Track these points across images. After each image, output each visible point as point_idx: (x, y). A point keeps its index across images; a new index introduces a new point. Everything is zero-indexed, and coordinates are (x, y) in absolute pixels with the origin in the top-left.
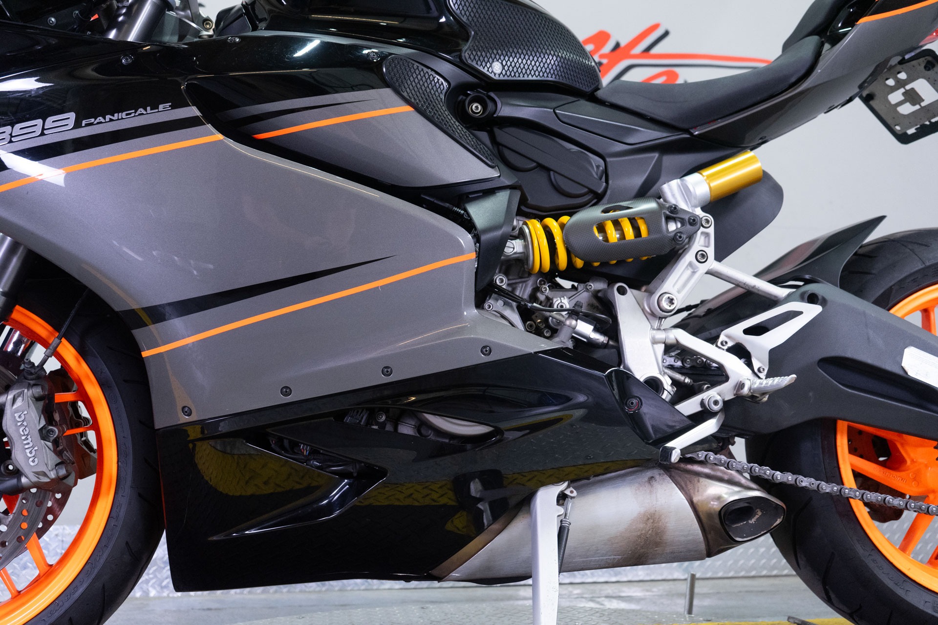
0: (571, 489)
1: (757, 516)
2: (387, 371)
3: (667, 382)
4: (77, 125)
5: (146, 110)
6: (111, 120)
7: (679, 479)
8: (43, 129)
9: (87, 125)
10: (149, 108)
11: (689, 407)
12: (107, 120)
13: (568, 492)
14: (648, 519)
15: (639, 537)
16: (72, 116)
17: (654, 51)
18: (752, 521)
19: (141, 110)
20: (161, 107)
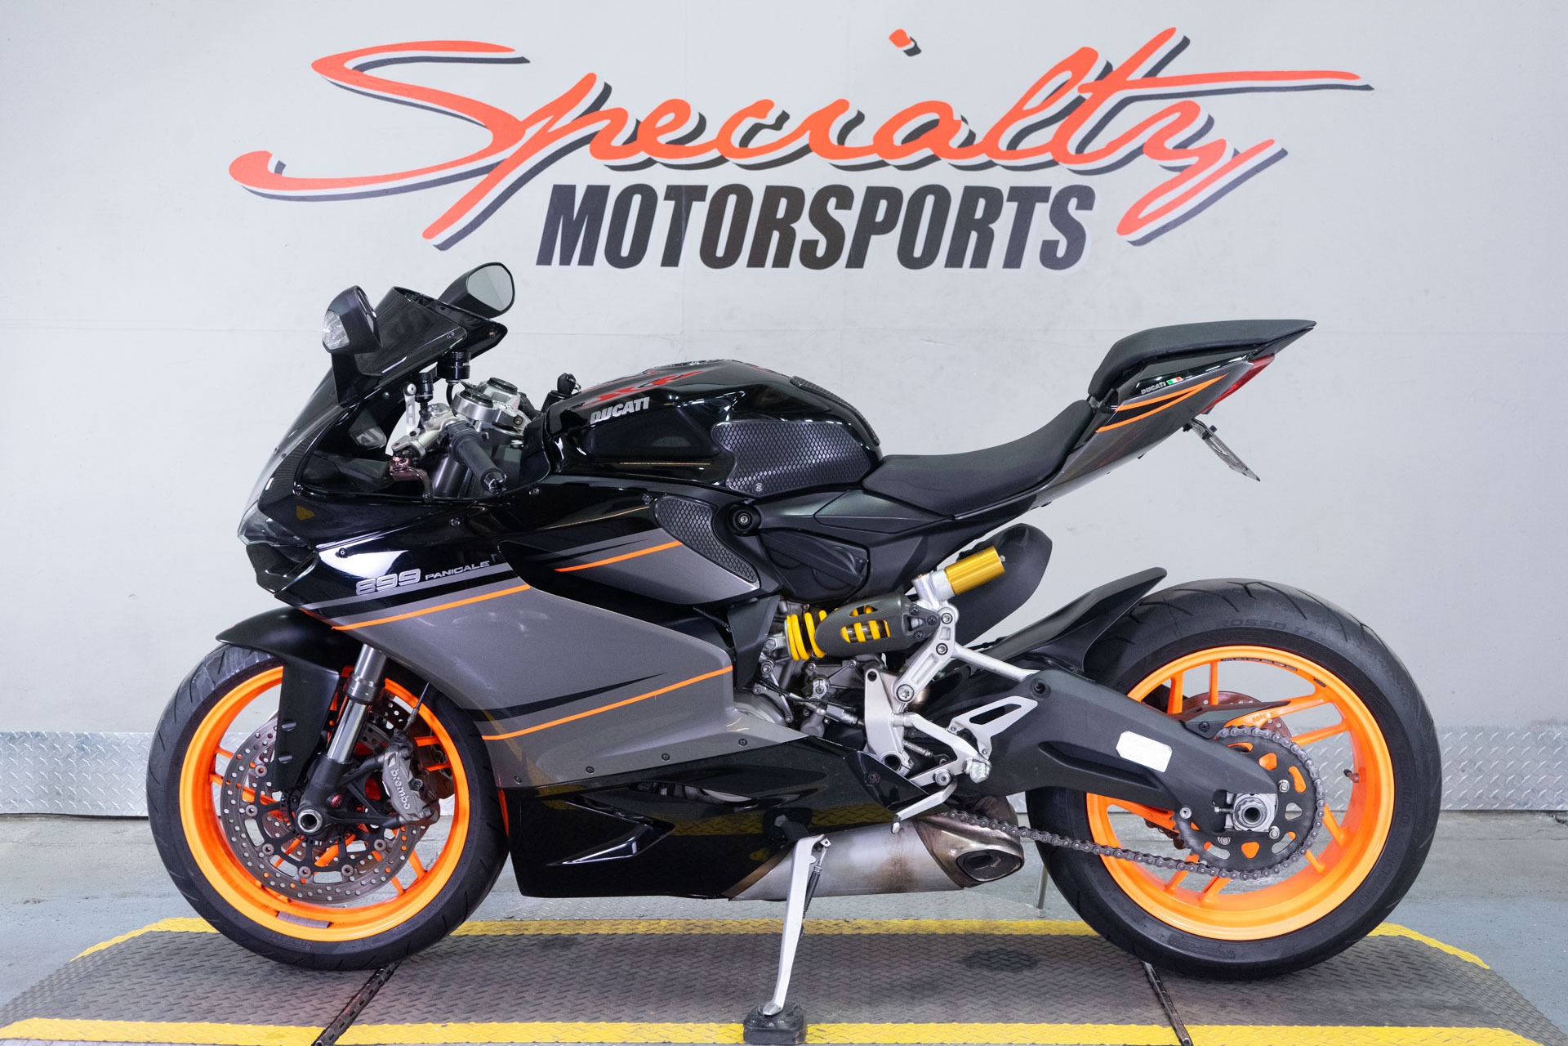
0: (827, 840)
1: (997, 862)
2: (666, 756)
3: (905, 759)
4: (422, 579)
5: (471, 567)
6: (446, 575)
7: (924, 832)
8: (398, 582)
9: (429, 579)
10: (473, 565)
11: (923, 779)
12: (444, 575)
13: (823, 843)
14: (896, 864)
15: (891, 876)
16: (418, 572)
17: (1163, 74)
18: (994, 866)
19: (467, 567)
20: (482, 564)
